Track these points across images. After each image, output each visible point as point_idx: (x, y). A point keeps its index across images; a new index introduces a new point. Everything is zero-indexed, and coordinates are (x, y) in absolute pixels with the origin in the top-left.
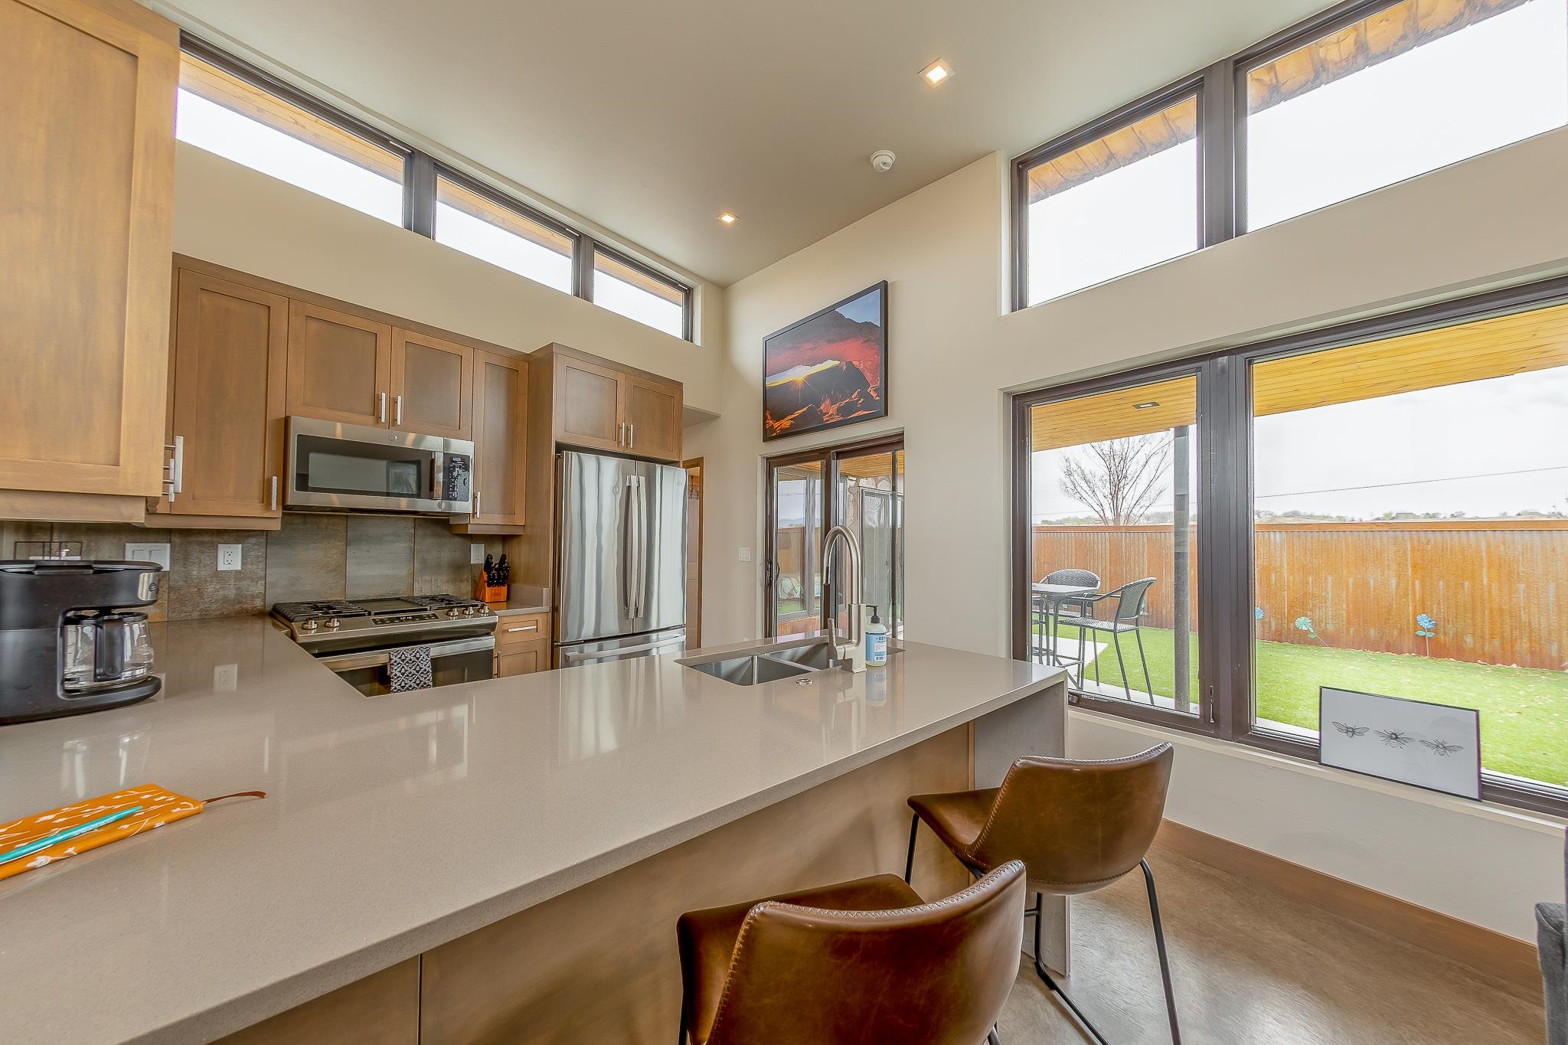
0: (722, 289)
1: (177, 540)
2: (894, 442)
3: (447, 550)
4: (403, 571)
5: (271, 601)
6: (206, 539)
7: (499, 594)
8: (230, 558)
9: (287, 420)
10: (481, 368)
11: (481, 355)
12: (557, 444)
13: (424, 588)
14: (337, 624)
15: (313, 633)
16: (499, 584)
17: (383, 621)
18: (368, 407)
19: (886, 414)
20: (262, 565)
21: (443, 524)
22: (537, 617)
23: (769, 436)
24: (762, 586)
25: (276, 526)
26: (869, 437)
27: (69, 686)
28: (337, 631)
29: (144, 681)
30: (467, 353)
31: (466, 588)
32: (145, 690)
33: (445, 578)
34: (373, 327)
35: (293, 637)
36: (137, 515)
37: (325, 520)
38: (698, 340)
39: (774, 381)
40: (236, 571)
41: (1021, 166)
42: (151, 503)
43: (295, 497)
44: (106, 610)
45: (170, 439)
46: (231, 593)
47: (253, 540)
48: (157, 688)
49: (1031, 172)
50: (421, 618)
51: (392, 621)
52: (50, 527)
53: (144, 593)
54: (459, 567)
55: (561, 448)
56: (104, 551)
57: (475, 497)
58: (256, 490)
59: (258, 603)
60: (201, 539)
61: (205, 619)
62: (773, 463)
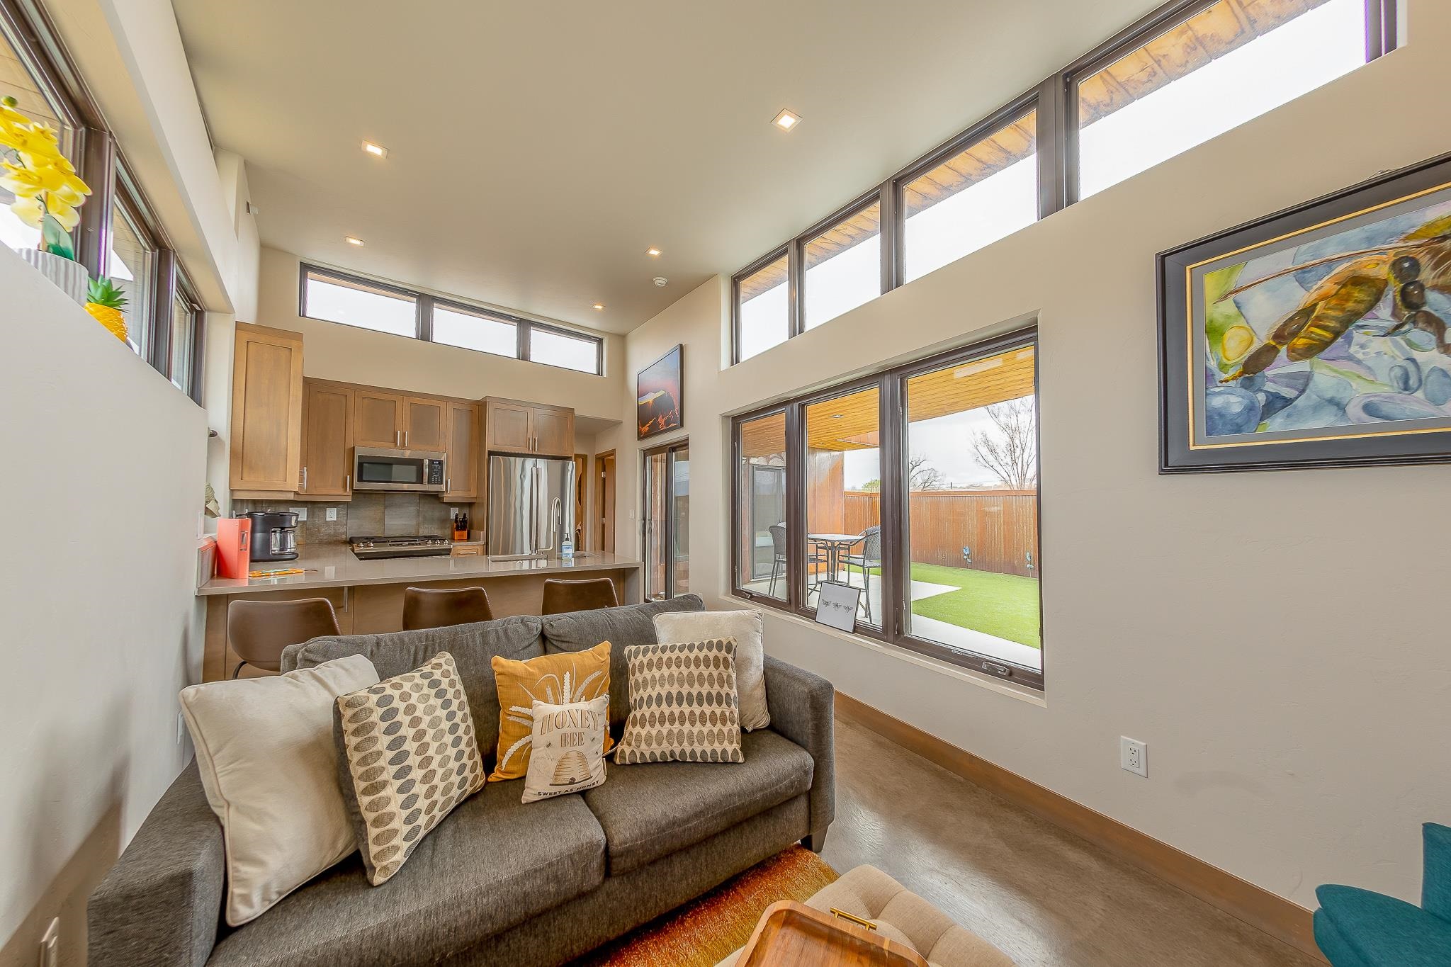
0: (621, 339)
1: (309, 506)
2: (684, 444)
3: (435, 512)
4: (414, 522)
5: (349, 536)
6: (322, 505)
7: (463, 536)
8: (331, 515)
9: (354, 448)
10: (450, 413)
11: (451, 406)
12: (489, 451)
13: (424, 531)
14: (372, 545)
15: (361, 548)
16: (461, 530)
17: (394, 545)
18: (392, 439)
19: (682, 425)
20: (345, 518)
21: (436, 497)
22: (476, 547)
23: (641, 436)
24: (640, 535)
25: (349, 499)
26: (676, 440)
27: (273, 552)
28: (372, 548)
29: (293, 553)
30: (443, 405)
31: (448, 532)
32: (294, 556)
33: (436, 526)
34: (393, 398)
35: (353, 551)
36: (291, 497)
37: (374, 496)
38: (605, 374)
39: (643, 401)
40: (334, 521)
41: (736, 280)
42: (296, 493)
43: (357, 485)
44: (283, 528)
45: (301, 468)
46: (332, 532)
47: (341, 506)
48: (297, 556)
49: (743, 283)
50: (413, 544)
51: (398, 545)
52: (262, 501)
53: (293, 524)
54: (444, 521)
55: (491, 453)
56: (281, 510)
57: (447, 482)
58: (340, 483)
59: (344, 537)
60: (319, 505)
61: (321, 543)
62: (647, 453)
